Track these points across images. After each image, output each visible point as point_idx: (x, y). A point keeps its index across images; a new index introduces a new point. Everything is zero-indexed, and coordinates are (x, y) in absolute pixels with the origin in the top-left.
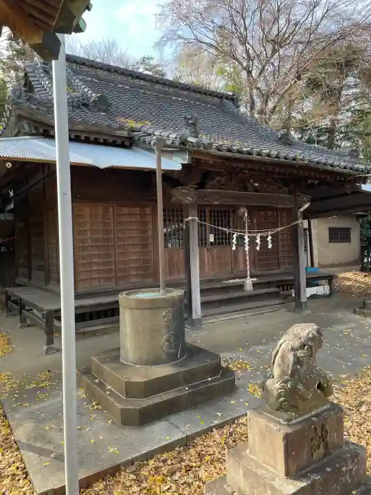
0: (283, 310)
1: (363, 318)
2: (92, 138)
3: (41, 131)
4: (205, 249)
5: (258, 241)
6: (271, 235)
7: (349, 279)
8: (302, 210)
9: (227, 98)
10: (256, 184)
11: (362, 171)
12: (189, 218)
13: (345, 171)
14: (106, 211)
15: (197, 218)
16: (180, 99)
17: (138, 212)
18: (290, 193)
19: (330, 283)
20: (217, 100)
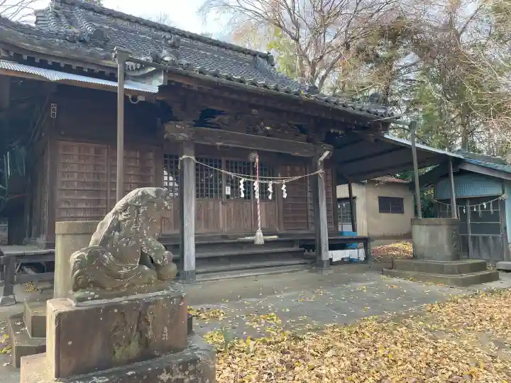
0: (306, 271)
1: (389, 278)
2: (75, 66)
3: (12, 54)
4: (220, 202)
5: (270, 189)
6: (286, 184)
7: (396, 249)
8: (322, 159)
9: (260, 56)
10: (268, 128)
11: (382, 116)
12: (184, 157)
13: (362, 113)
14: (98, 151)
15: (193, 158)
16: (208, 54)
17: (138, 156)
18: (308, 141)
19: (366, 247)
20: (249, 57)
